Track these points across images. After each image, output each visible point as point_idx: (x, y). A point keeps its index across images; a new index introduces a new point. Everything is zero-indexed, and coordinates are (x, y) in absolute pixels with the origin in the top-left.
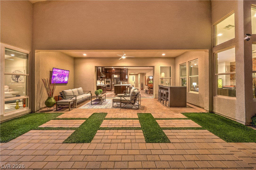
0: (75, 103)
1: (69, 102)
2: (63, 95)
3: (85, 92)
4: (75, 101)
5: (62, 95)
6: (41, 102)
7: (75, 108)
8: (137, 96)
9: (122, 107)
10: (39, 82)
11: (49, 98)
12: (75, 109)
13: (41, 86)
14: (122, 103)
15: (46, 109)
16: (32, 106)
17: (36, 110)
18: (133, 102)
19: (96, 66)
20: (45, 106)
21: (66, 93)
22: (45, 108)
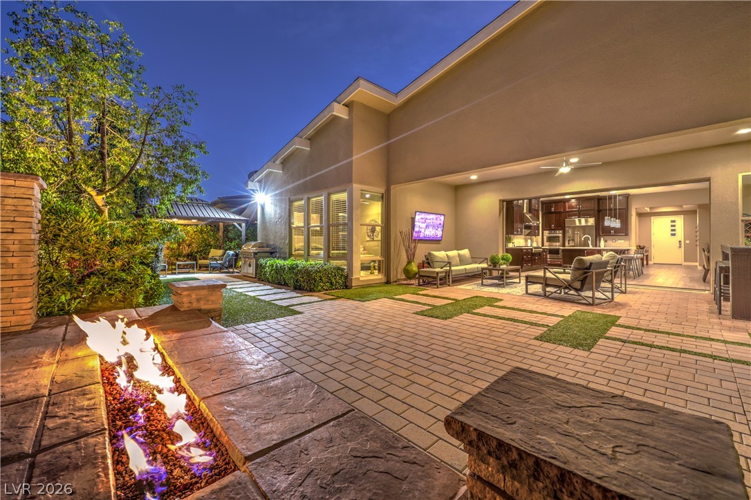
0: (449, 276)
1: (437, 273)
2: (429, 261)
3: (474, 259)
4: (448, 273)
5: (428, 259)
6: (399, 270)
7: (449, 285)
8: (589, 269)
9: (548, 294)
10: (396, 237)
11: (409, 263)
12: (448, 287)
13: (398, 243)
14: (547, 285)
15: (405, 282)
16: (388, 274)
17: (392, 281)
18: (578, 285)
19: (501, 198)
20: (404, 277)
21: (435, 256)
22: (404, 280)
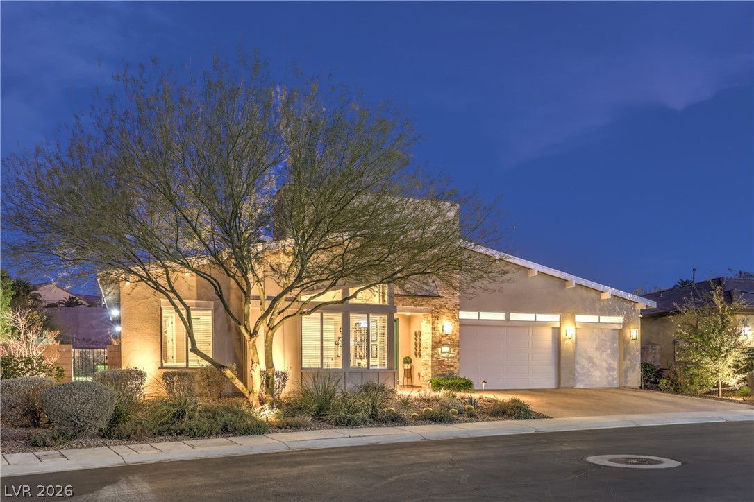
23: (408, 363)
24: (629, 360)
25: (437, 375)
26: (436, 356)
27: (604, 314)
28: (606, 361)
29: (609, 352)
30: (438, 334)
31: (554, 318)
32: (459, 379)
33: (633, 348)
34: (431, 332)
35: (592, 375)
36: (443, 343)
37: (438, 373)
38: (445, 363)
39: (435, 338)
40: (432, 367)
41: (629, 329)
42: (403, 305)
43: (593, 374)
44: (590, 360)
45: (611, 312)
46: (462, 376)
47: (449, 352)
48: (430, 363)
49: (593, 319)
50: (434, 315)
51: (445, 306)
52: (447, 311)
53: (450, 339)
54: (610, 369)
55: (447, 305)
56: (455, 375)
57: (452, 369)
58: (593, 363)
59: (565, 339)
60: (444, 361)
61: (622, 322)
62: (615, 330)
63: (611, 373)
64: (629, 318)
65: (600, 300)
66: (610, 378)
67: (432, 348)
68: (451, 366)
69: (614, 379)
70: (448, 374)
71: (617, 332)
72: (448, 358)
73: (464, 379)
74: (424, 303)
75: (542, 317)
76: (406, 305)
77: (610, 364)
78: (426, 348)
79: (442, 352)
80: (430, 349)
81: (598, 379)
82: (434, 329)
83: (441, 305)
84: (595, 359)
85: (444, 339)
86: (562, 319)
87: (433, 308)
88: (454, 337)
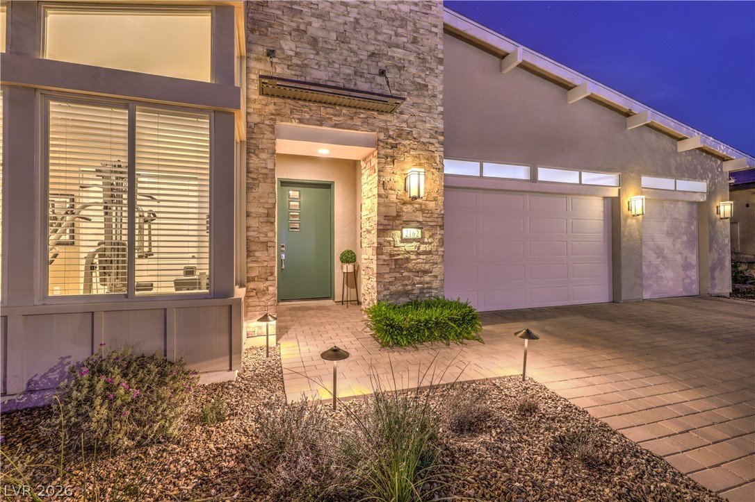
23: (348, 262)
24: (717, 251)
25: (391, 295)
26: (387, 249)
27: (681, 177)
28: (680, 253)
29: (685, 238)
30: (393, 198)
31: (608, 180)
32: (446, 304)
33: (722, 233)
34: (375, 191)
35: (662, 278)
36: (405, 218)
37: (393, 288)
38: (410, 265)
39: (387, 206)
40: (379, 275)
41: (715, 201)
42: (301, 121)
43: (663, 275)
44: (659, 252)
45: (692, 175)
46: (451, 295)
47: (420, 241)
48: (374, 266)
49: (667, 183)
50: (382, 152)
51: (409, 133)
52: (415, 145)
53: (422, 210)
54: (686, 266)
55: (415, 131)
56: (434, 292)
57: (427, 278)
58: (664, 257)
59: (627, 217)
60: (408, 260)
61: (706, 191)
62: (691, 203)
63: (688, 273)
64: (714, 184)
65: (675, 152)
66: (688, 281)
67: (379, 231)
68: (426, 272)
69: (691, 284)
70: (417, 291)
71: (695, 207)
72: (418, 254)
73: (458, 305)
74: (357, 121)
75: (589, 178)
76: (308, 122)
77: (686, 258)
78: (369, 232)
79: (404, 240)
80: (374, 232)
81: (671, 283)
82: (382, 184)
83: (401, 130)
84: (666, 251)
85: (408, 208)
86: (622, 183)
87: (382, 136)
88: (432, 205)
